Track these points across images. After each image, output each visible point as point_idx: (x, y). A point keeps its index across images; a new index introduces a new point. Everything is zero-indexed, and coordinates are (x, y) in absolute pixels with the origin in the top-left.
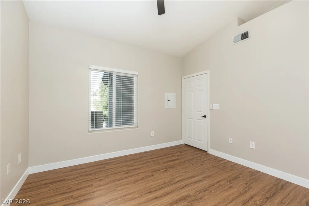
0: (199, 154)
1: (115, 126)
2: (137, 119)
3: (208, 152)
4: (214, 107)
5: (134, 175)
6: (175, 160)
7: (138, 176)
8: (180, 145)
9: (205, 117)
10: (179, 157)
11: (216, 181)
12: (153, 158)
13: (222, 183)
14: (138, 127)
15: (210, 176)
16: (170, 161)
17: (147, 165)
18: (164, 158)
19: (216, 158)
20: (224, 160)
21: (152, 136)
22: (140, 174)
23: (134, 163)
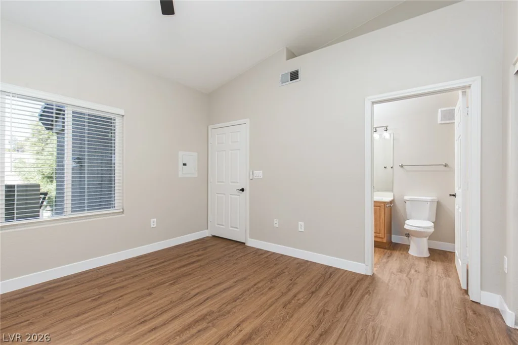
0: (233, 248)
1: (70, 213)
2: (121, 198)
3: (246, 244)
4: (255, 175)
5: (110, 301)
6: (194, 263)
7: (120, 300)
8: (203, 239)
9: (243, 190)
10: (200, 258)
11: (253, 283)
12: (152, 266)
13: (260, 285)
14: (123, 212)
15: (245, 279)
16: (184, 266)
17: (140, 278)
18: (173, 263)
19: (258, 252)
20: (268, 252)
21: (152, 226)
22: (125, 297)
23: (113, 280)
